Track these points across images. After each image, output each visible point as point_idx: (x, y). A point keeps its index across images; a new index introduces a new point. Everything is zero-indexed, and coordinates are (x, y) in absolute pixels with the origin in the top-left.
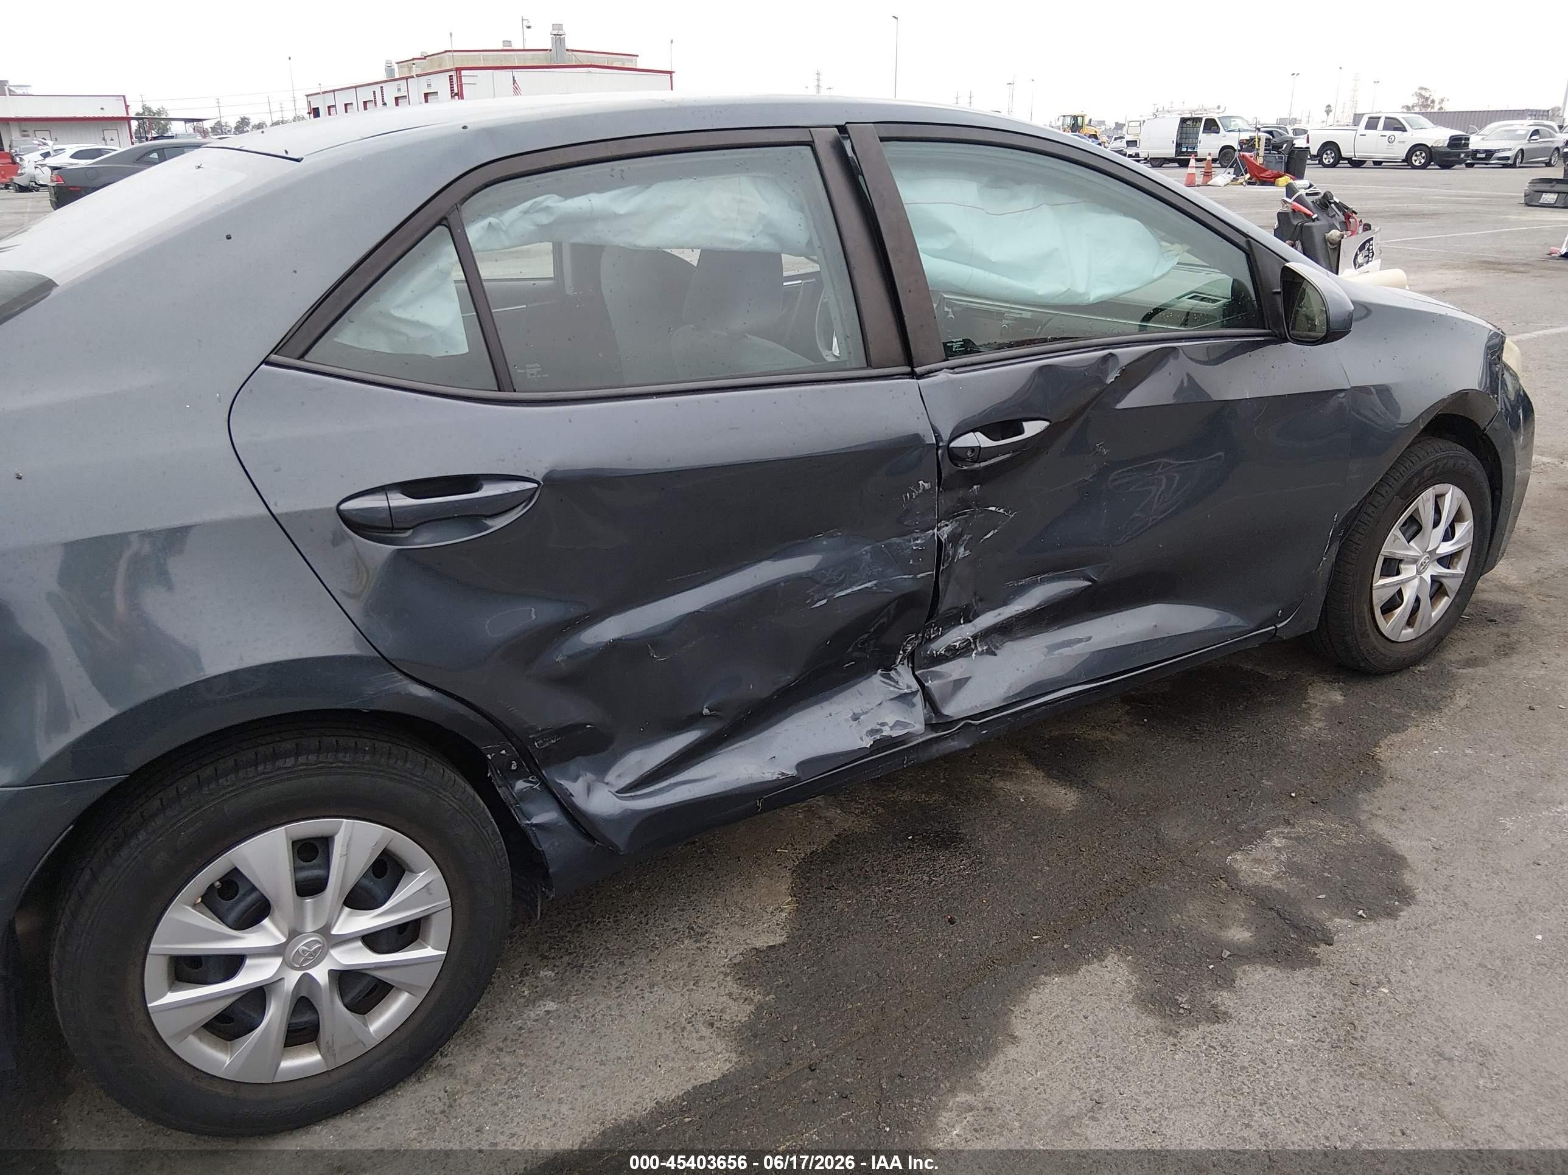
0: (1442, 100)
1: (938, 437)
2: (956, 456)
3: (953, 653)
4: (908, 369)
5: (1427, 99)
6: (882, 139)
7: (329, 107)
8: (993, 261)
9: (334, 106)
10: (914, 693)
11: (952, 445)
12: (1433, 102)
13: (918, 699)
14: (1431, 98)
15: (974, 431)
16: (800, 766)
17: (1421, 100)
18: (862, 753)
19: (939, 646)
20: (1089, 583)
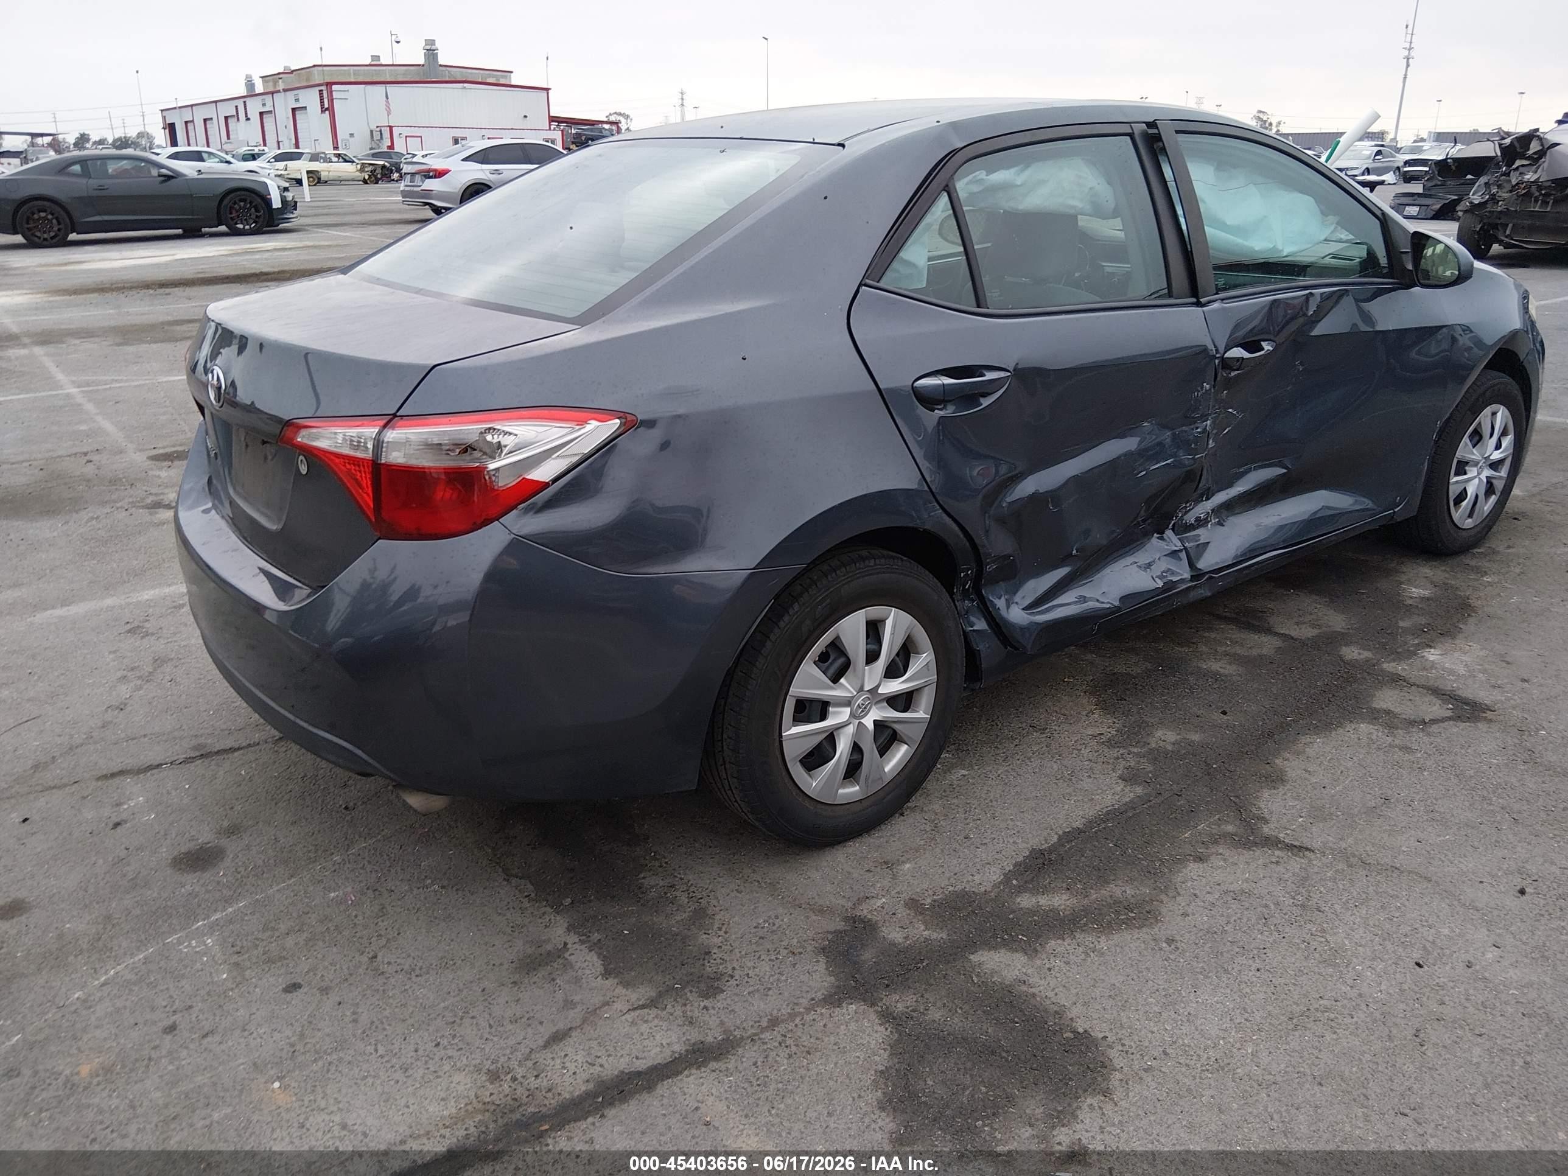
0: (1279, 123)
1: (1217, 351)
2: (1227, 364)
3: (1201, 523)
4: (1194, 300)
5: (1265, 121)
6: (1177, 132)
7: (186, 123)
8: (1228, 223)
9: (192, 121)
10: (1181, 551)
11: (1226, 355)
12: (1271, 124)
13: (1183, 555)
14: (1269, 121)
15: (1237, 346)
16: (1123, 599)
17: (1260, 123)
18: (1157, 591)
19: (1190, 518)
20: (1285, 471)
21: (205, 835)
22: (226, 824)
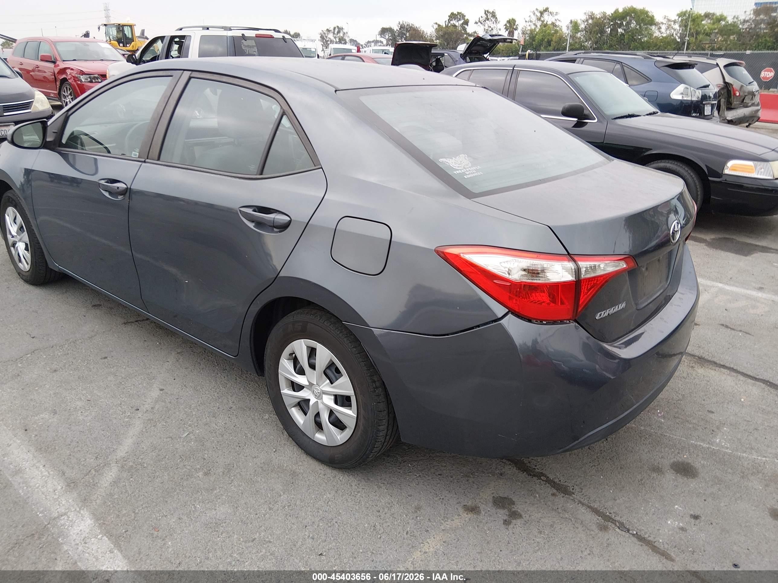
21: (670, 476)
22: (655, 475)
